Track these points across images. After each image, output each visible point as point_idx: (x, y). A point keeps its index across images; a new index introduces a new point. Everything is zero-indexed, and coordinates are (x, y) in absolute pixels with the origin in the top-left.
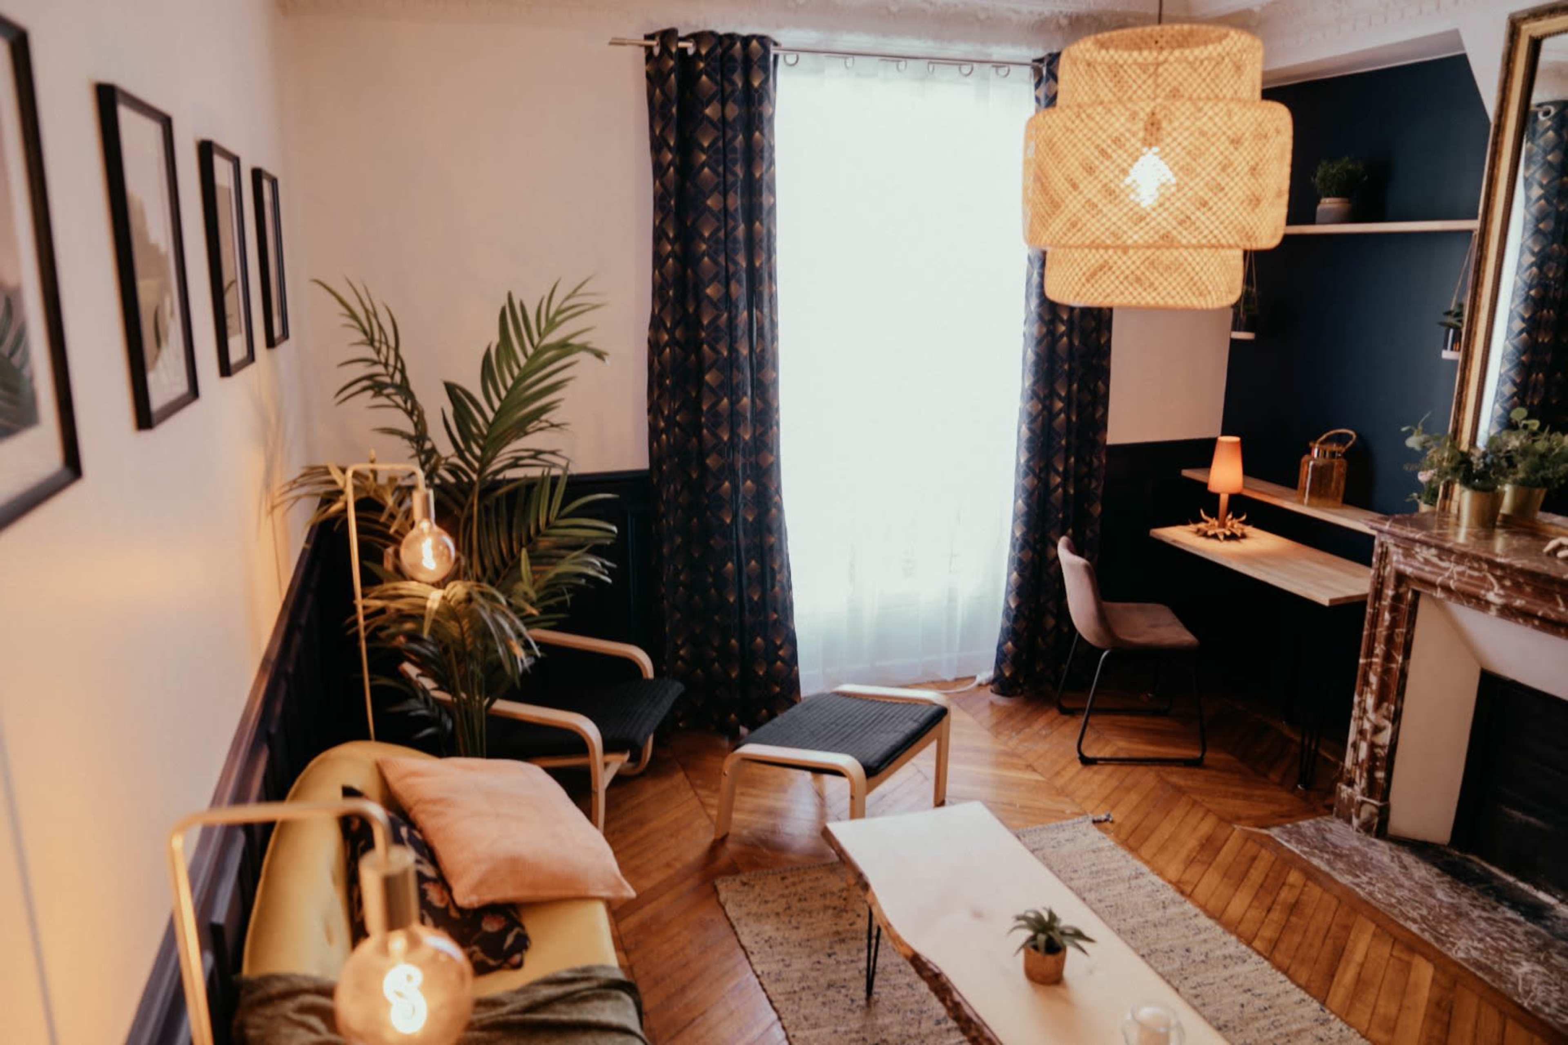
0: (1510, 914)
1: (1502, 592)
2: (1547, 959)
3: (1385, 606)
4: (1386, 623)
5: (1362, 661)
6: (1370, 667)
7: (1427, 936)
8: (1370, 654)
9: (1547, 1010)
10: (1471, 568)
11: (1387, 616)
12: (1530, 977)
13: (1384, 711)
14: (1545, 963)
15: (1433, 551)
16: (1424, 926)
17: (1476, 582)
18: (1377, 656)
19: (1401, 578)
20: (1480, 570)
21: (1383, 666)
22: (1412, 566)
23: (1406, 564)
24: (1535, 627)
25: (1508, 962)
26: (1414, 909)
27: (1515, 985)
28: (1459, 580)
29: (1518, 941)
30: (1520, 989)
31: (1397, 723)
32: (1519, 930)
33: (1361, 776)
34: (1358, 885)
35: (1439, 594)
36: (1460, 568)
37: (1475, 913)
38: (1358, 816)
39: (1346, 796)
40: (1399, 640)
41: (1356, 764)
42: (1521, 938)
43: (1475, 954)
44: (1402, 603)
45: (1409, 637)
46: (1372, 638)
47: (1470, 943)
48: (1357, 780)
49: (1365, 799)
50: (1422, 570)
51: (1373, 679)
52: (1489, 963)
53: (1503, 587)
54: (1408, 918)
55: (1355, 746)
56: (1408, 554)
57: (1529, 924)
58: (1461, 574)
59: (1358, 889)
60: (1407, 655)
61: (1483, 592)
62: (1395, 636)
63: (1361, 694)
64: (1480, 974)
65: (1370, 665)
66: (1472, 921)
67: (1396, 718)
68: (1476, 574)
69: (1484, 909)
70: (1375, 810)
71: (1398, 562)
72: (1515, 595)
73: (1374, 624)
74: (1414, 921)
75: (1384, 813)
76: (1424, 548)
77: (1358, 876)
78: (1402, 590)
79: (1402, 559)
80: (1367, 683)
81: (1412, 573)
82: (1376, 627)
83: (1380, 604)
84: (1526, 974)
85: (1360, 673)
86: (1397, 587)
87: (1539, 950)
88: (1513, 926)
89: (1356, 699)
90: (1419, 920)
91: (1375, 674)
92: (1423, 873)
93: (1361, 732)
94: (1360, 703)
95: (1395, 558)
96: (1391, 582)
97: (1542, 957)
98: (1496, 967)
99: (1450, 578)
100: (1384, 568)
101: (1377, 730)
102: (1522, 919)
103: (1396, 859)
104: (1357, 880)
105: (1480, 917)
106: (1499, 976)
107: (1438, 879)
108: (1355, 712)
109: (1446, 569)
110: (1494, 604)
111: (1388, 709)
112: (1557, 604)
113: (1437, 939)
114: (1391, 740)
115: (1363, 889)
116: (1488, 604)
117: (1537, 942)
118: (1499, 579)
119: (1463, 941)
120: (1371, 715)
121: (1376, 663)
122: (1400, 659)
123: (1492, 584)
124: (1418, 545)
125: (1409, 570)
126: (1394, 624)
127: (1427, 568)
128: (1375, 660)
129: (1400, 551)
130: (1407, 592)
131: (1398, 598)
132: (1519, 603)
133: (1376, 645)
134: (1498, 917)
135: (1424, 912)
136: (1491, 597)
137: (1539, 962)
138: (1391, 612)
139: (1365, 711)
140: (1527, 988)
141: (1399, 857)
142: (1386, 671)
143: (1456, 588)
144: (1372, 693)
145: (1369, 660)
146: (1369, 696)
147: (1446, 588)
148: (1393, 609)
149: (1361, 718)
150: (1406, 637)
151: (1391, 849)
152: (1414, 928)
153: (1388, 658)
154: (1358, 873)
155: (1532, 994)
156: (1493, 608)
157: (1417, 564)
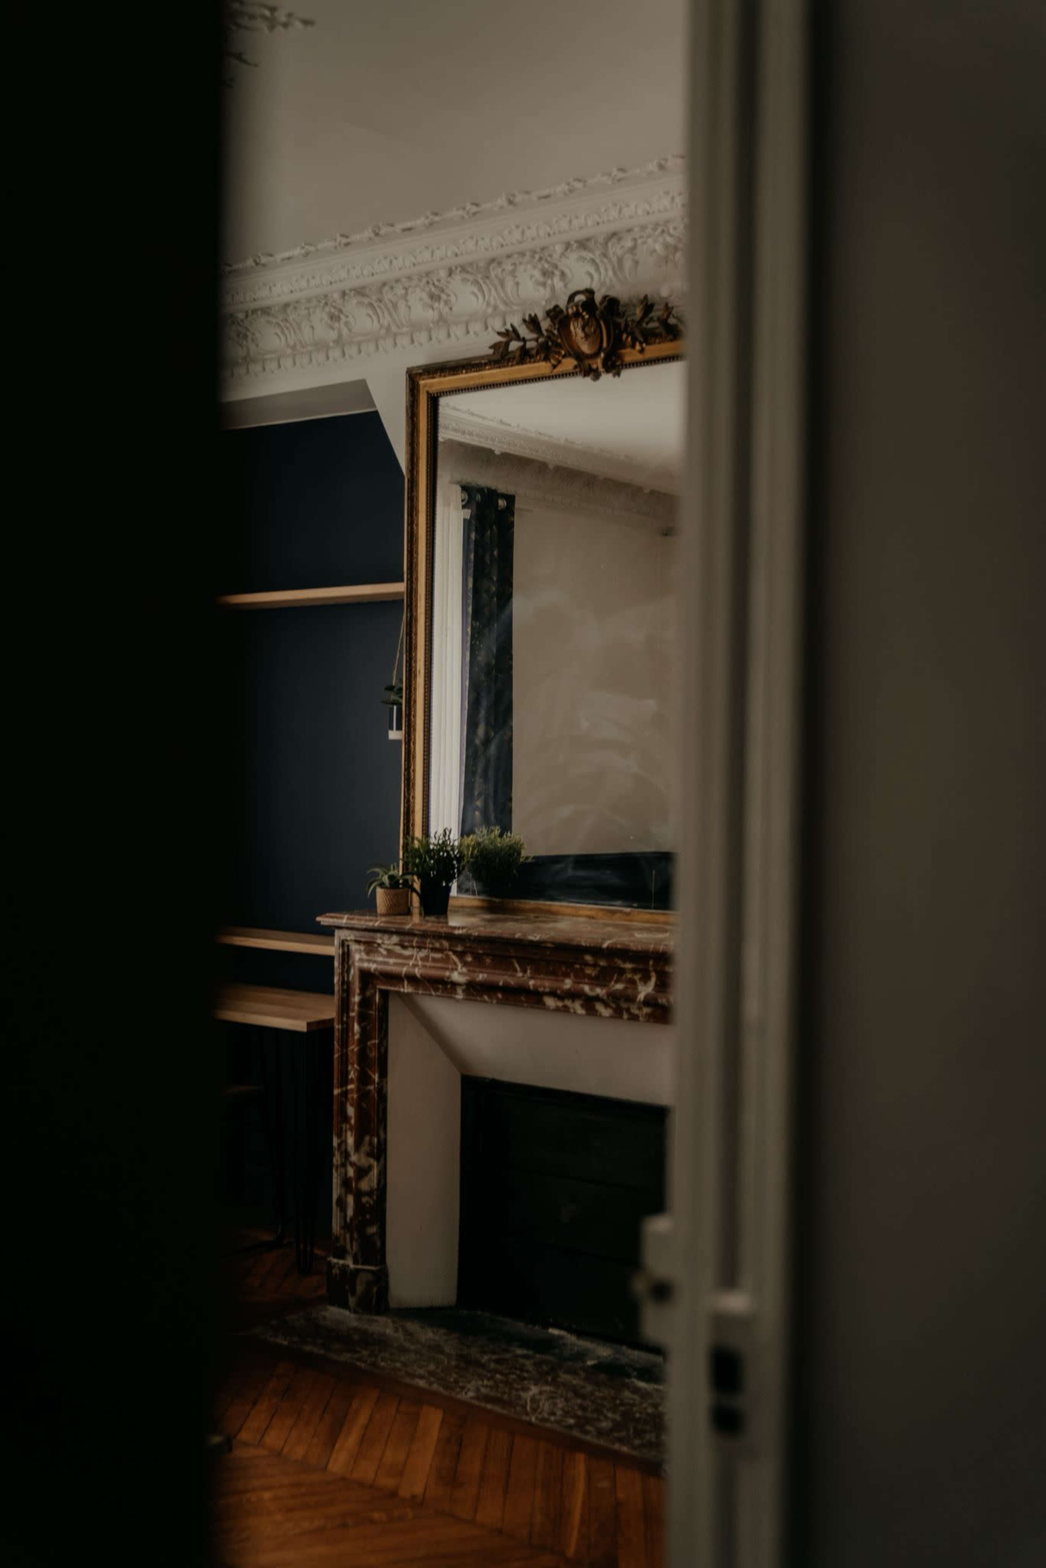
0: (519, 1352)
1: (464, 970)
2: (554, 1379)
3: (353, 1017)
4: (357, 1037)
5: (336, 1092)
6: (346, 1098)
7: (435, 1387)
8: (345, 1081)
9: (552, 1418)
10: (434, 950)
11: (356, 1027)
12: (538, 1397)
13: (365, 1148)
14: (555, 1382)
15: (395, 939)
16: (432, 1379)
17: (440, 965)
18: (352, 1081)
19: (366, 977)
20: (440, 950)
21: (359, 1090)
22: (375, 962)
23: (369, 961)
24: (500, 1002)
25: (517, 1390)
26: (421, 1368)
27: (524, 1407)
28: (424, 966)
29: (527, 1371)
30: (528, 1408)
31: (382, 1159)
32: (529, 1364)
33: (352, 1239)
34: (359, 1359)
35: (407, 989)
36: (423, 953)
37: (485, 1359)
38: (353, 1293)
39: (338, 1272)
40: (373, 1054)
41: (346, 1226)
42: (531, 1368)
43: (484, 1390)
44: (371, 1009)
45: (383, 1050)
46: (344, 1060)
47: (480, 1383)
48: (348, 1247)
49: (359, 1267)
50: (386, 963)
51: (351, 1111)
52: (499, 1395)
53: (465, 964)
54: (414, 1376)
55: (342, 1204)
56: (370, 947)
57: (537, 1356)
58: (425, 959)
59: (358, 1363)
60: (383, 1074)
61: (447, 973)
62: (368, 1051)
63: (339, 1135)
64: (489, 1406)
65: (345, 1094)
66: (482, 1366)
67: (380, 1152)
68: (438, 956)
69: (494, 1353)
70: (370, 1277)
71: (361, 960)
72: (478, 970)
73: (344, 1044)
74: (421, 1377)
75: (381, 1278)
76: (386, 937)
77: (358, 1352)
78: (368, 994)
79: (365, 957)
80: (345, 1118)
81: (376, 970)
82: (347, 1047)
83: (348, 1017)
84: (534, 1395)
85: (335, 1107)
86: (363, 990)
87: (547, 1373)
88: (521, 1361)
89: (335, 1142)
90: (427, 1375)
91: (352, 1105)
92: (430, 1335)
93: (346, 1183)
94: (340, 1145)
95: (357, 957)
96: (356, 986)
97: (550, 1379)
98: (506, 1397)
99: (415, 966)
100: (348, 971)
101: (362, 1172)
102: (531, 1353)
103: (400, 1329)
104: (357, 1356)
105: (489, 1360)
106: (508, 1404)
107: (445, 1338)
108: (337, 1159)
109: (410, 957)
110: (460, 985)
111: (371, 1143)
112: (516, 971)
113: (446, 1388)
114: (379, 1181)
115: (365, 1362)
116: (454, 985)
117: (545, 1368)
118: (461, 955)
119: (473, 1382)
120: (354, 1158)
121: (352, 1090)
122: (376, 1077)
123: (455, 964)
124: (379, 935)
125: (373, 967)
126: (365, 1035)
127: (392, 961)
128: (351, 1087)
129: (362, 947)
130: (374, 995)
131: (365, 1003)
132: (481, 977)
133: (350, 1068)
134: (508, 1356)
135: (432, 1367)
136: (456, 977)
137: (547, 1383)
138: (359, 1024)
139: (346, 1155)
140: (535, 1406)
141: (403, 1327)
142: (364, 1095)
143: (421, 975)
144: (351, 1130)
145: (344, 1089)
146: (349, 1134)
147: (412, 979)
148: (363, 1018)
149: (344, 1165)
150: (379, 1048)
151: (393, 1322)
152: (422, 1383)
153: (364, 1079)
154: (358, 1349)
155: (539, 1410)
156: (459, 990)
157: (380, 959)
